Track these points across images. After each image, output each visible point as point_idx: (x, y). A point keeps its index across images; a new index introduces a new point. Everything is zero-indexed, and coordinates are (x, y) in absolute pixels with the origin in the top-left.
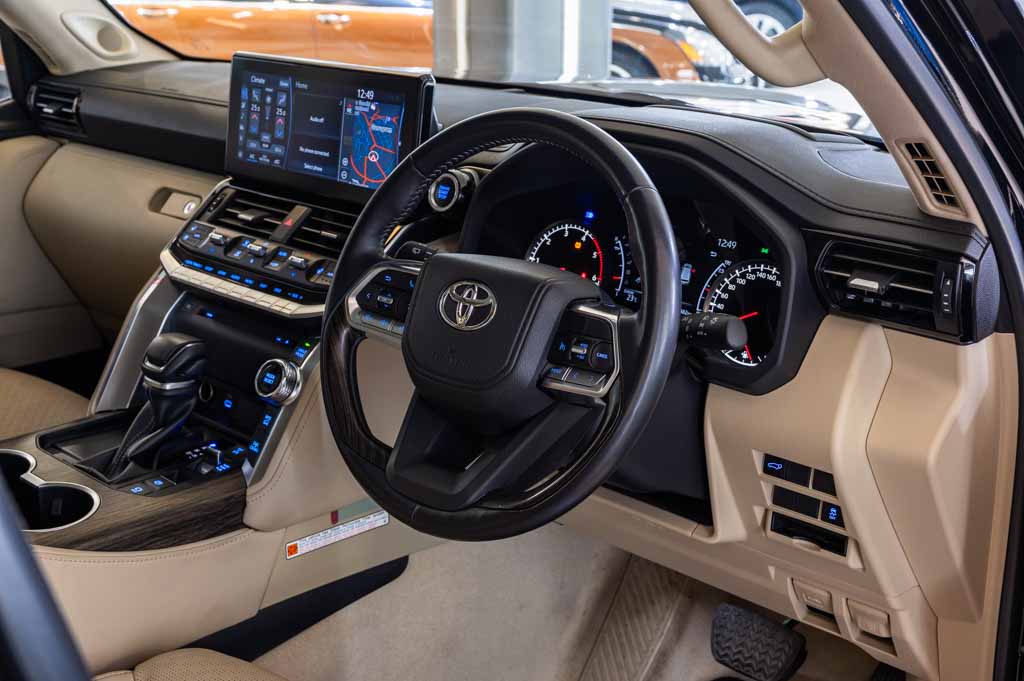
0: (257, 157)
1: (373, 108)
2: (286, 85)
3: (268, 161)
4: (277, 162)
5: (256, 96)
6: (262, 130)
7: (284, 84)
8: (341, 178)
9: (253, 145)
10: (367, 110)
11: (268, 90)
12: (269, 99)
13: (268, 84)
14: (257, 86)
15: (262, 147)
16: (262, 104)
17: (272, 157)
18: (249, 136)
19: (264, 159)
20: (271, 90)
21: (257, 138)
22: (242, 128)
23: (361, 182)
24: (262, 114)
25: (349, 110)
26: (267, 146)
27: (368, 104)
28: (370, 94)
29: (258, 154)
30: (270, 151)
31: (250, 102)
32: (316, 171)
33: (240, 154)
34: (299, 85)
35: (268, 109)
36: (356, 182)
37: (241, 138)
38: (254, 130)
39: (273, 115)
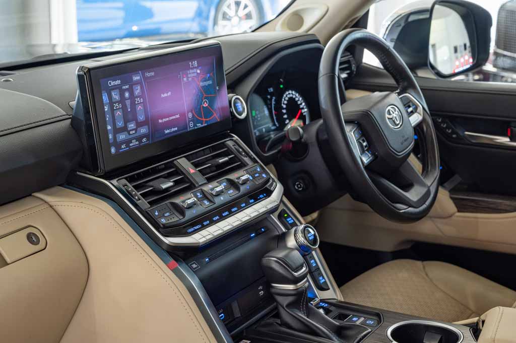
0: (128, 146)
1: (199, 71)
2: (138, 78)
3: (137, 143)
4: (144, 140)
5: (116, 96)
6: (126, 121)
7: (136, 78)
8: (190, 127)
9: (122, 137)
10: (195, 74)
11: (124, 87)
12: (127, 95)
13: (123, 83)
14: (115, 88)
15: (130, 134)
16: (122, 100)
17: (139, 139)
18: (117, 131)
19: (134, 143)
20: (127, 87)
21: (124, 129)
22: (109, 127)
23: (202, 124)
24: (124, 108)
25: (185, 79)
26: (134, 132)
27: (195, 70)
28: (195, 63)
29: (128, 142)
30: (137, 135)
31: (111, 104)
32: (174, 132)
33: (113, 150)
34: (148, 74)
35: (128, 103)
36: (199, 125)
37: (111, 136)
38: (120, 124)
39: (133, 105)
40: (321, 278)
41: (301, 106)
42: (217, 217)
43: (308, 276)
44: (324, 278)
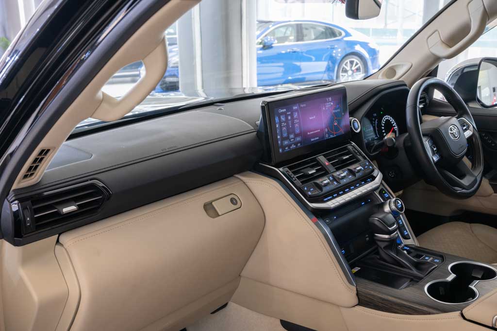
0: (289, 148)
1: (332, 104)
2: (296, 108)
3: (295, 146)
4: (299, 145)
5: (283, 119)
6: (289, 134)
7: (295, 108)
8: (326, 137)
9: (286, 143)
10: (330, 106)
11: (288, 113)
12: (289, 118)
13: (287, 111)
14: (282, 113)
15: (290, 141)
16: (287, 121)
17: (296, 144)
18: (283, 139)
19: (293, 146)
20: (290, 113)
21: (288, 138)
22: (279, 137)
23: (333, 135)
24: (288, 126)
25: (324, 108)
26: (293, 140)
27: (330, 103)
28: (330, 99)
29: (289, 146)
30: (295, 141)
31: (280, 123)
32: (317, 140)
33: (281, 150)
34: (302, 106)
35: (290, 122)
36: (332, 136)
37: (279, 142)
38: (285, 135)
39: (293, 124)
40: (405, 232)
41: (394, 125)
42: (342, 192)
43: (398, 230)
44: (407, 231)
